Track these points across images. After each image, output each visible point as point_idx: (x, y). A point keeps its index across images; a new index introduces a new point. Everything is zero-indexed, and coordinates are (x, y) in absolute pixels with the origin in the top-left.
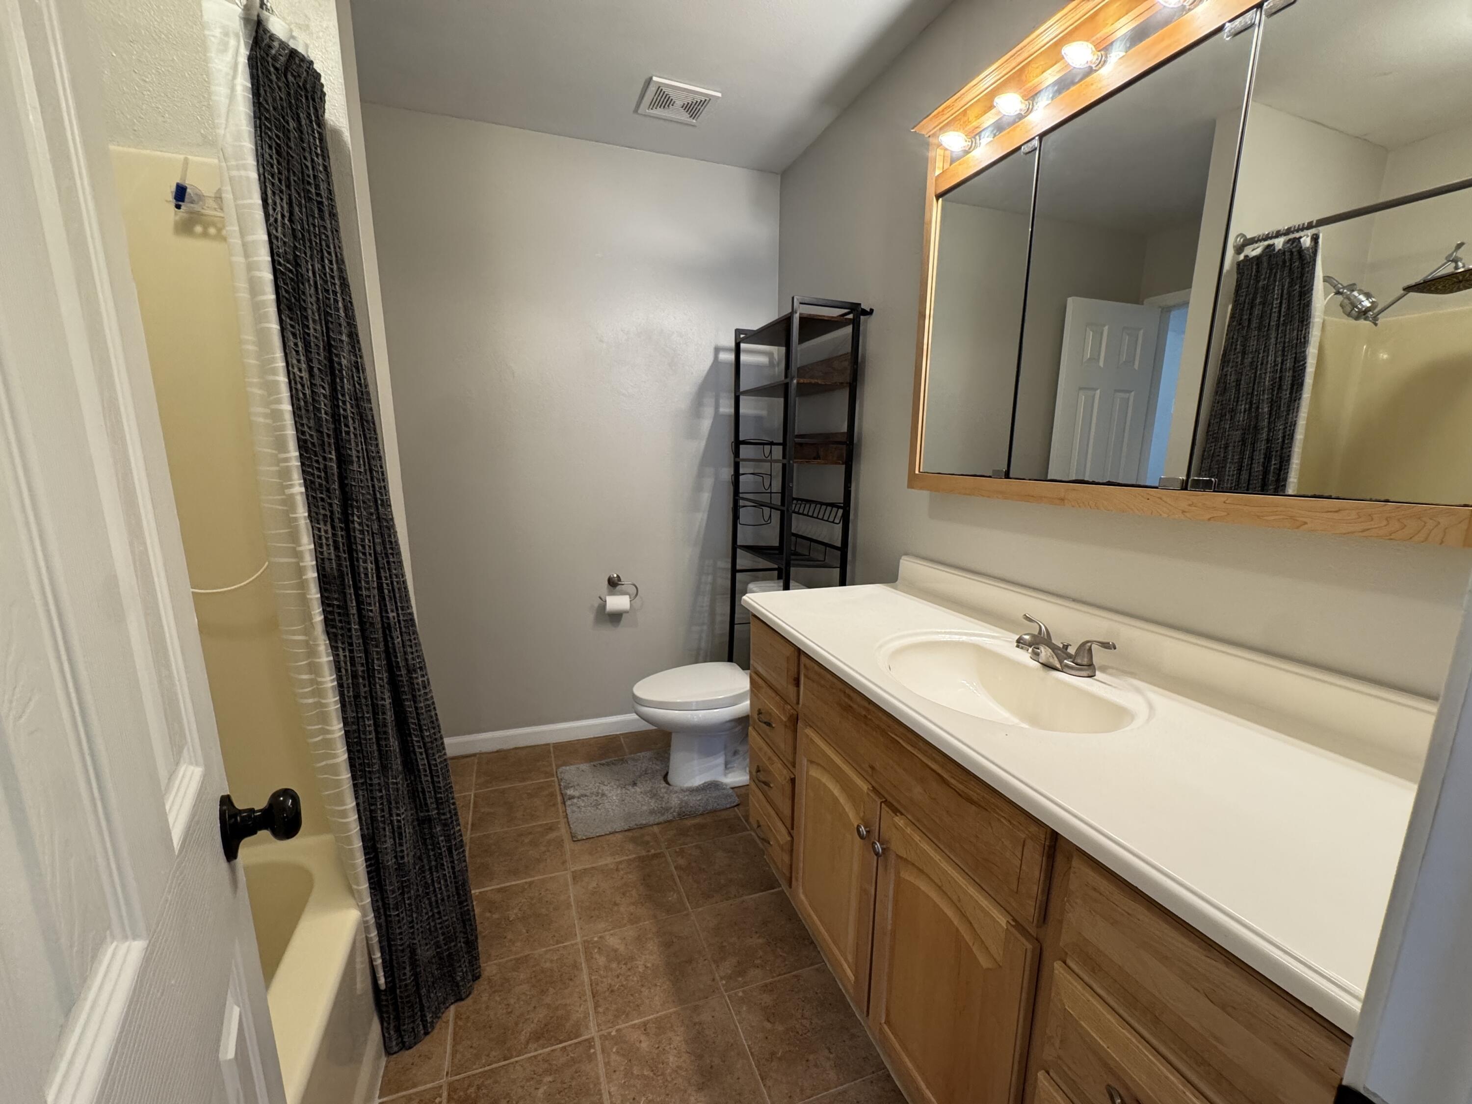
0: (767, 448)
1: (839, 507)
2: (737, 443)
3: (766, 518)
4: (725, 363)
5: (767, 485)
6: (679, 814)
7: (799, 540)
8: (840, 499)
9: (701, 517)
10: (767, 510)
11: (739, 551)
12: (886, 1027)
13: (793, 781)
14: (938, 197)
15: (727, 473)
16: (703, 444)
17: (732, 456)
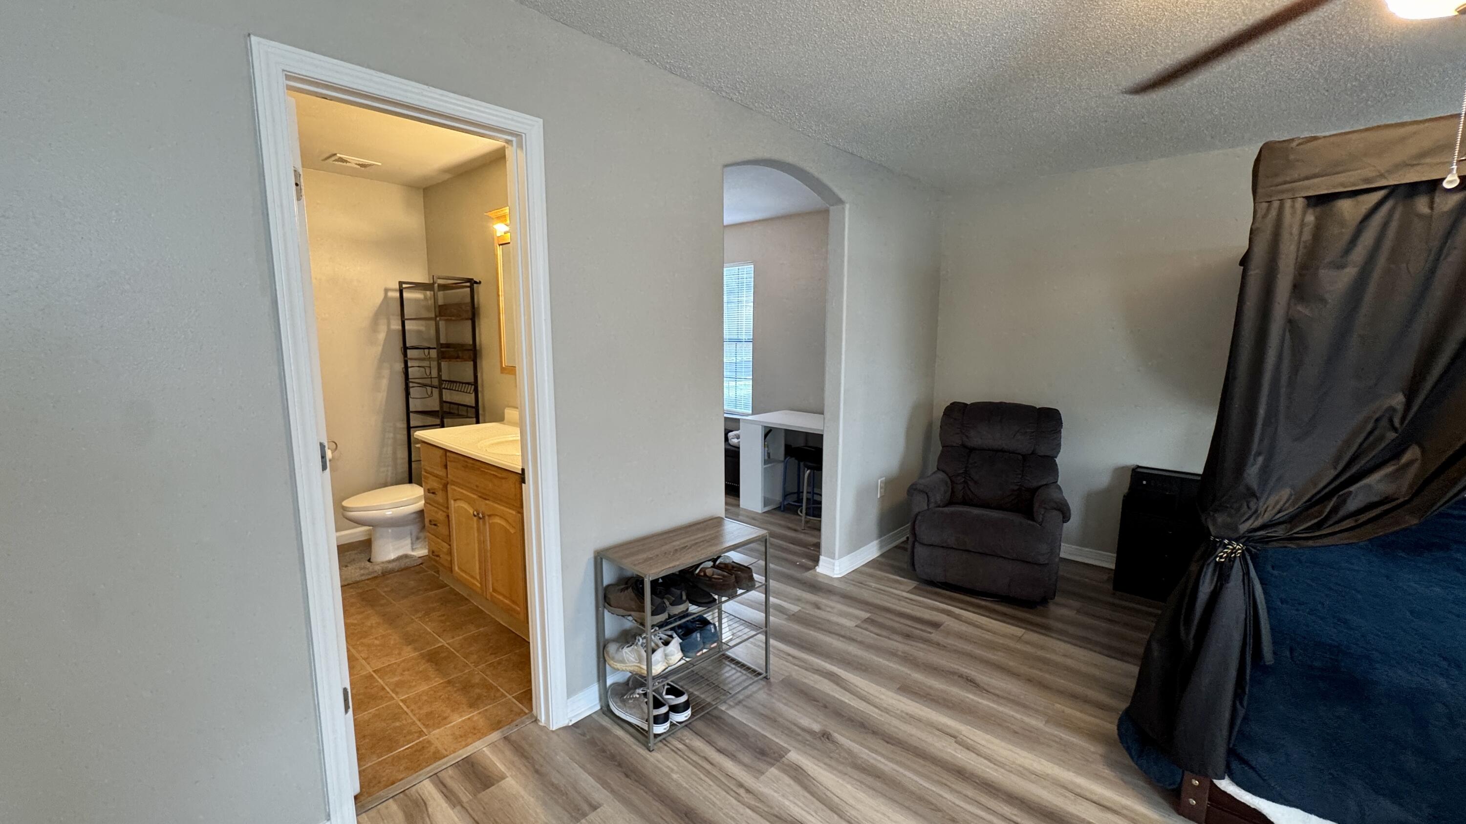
0: (426, 351)
1: (472, 385)
2: (405, 349)
3: (429, 393)
4: (393, 298)
5: (428, 373)
6: (382, 573)
7: (452, 405)
8: (472, 380)
9: (382, 396)
10: (429, 389)
11: (411, 415)
12: (494, 594)
13: (448, 516)
14: (500, 245)
15: (399, 366)
16: (380, 348)
17: (402, 356)
